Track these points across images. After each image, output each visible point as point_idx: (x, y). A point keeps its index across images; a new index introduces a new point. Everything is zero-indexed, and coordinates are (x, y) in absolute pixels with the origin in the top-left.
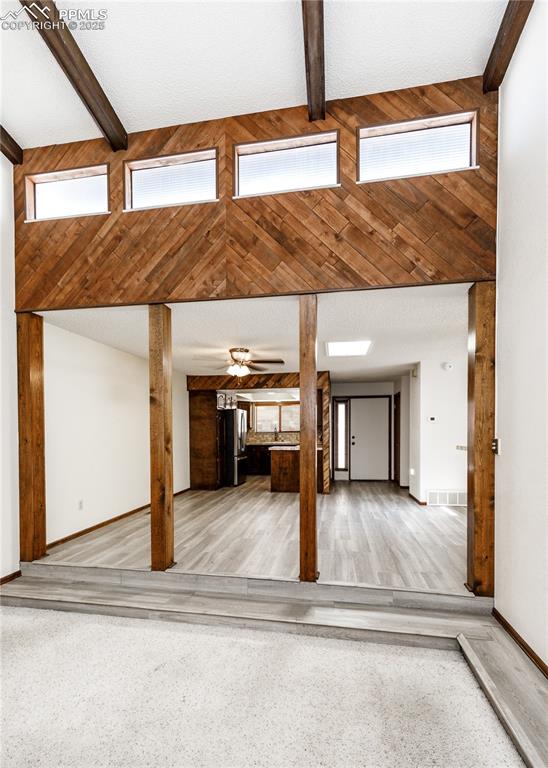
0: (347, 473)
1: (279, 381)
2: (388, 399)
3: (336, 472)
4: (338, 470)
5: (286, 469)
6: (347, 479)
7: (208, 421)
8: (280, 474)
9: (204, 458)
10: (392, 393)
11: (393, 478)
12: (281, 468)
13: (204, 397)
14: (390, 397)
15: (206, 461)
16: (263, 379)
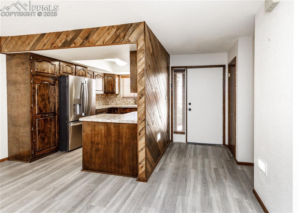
0: (185, 136)
1: (87, 38)
2: (222, 68)
3: (174, 135)
4: (177, 133)
5: (98, 144)
6: (184, 141)
7: (23, 85)
8: (91, 149)
9: (20, 126)
10: (226, 63)
11: (227, 143)
12: (92, 143)
13: (19, 60)
14: (224, 66)
15: (22, 130)
16: (71, 37)
